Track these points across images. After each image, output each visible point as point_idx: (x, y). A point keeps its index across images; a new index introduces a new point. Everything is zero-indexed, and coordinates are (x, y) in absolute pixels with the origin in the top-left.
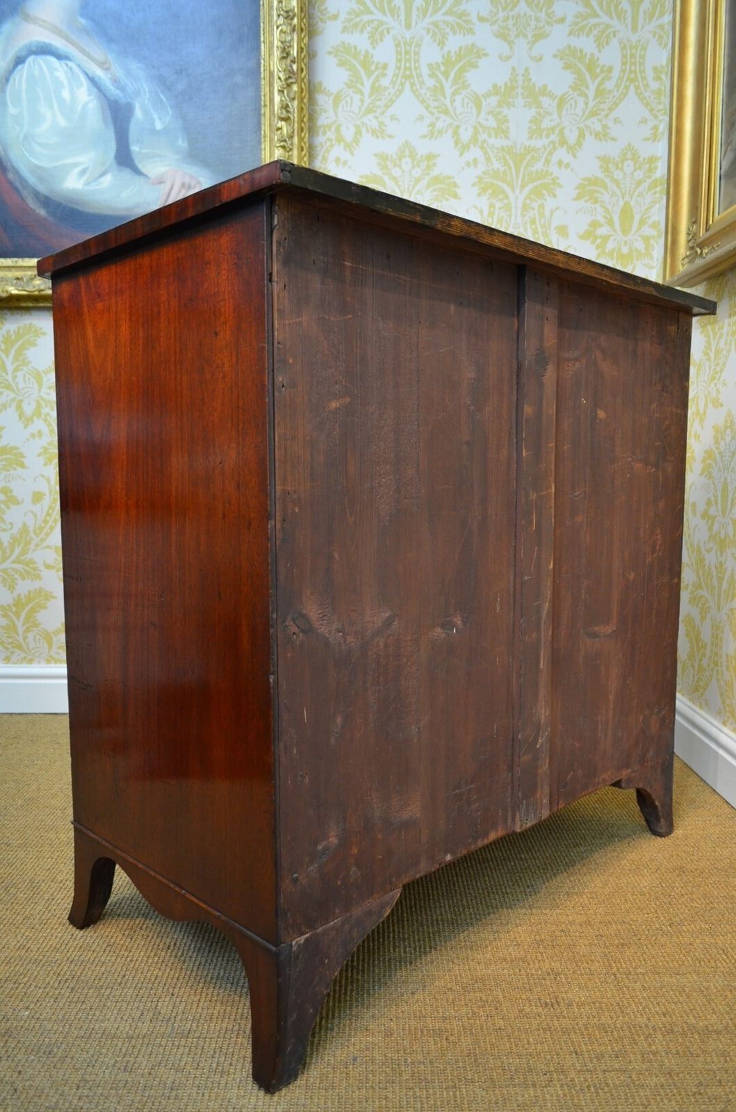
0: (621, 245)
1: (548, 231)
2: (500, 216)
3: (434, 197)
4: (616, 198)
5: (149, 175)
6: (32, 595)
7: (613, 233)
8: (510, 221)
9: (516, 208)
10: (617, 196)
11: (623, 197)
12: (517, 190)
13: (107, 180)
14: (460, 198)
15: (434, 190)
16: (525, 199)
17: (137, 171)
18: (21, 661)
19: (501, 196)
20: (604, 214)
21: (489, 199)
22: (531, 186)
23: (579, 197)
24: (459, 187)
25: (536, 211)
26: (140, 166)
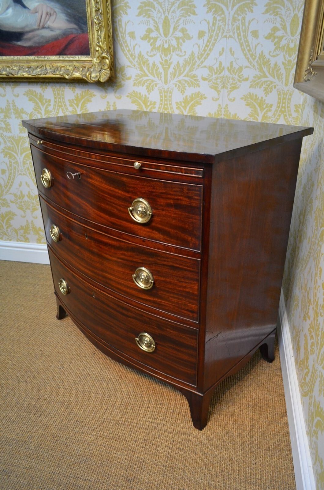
0: (289, 42)
1: (247, 34)
2: (219, 25)
3: (182, 14)
4: (290, 11)
5: (30, 8)
6: (7, 213)
7: (285, 35)
8: (225, 28)
9: (229, 20)
10: (290, 10)
11: (294, 11)
12: (230, 8)
13: (10, 11)
14: (197, 15)
15: (182, 10)
16: (234, 14)
17: (24, 6)
18: (8, 239)
19: (221, 12)
20: (281, 22)
21: (213, 15)
22: (238, 5)
23: (267, 12)
24: (196, 8)
25: (240, 22)
26: (25, 3)
